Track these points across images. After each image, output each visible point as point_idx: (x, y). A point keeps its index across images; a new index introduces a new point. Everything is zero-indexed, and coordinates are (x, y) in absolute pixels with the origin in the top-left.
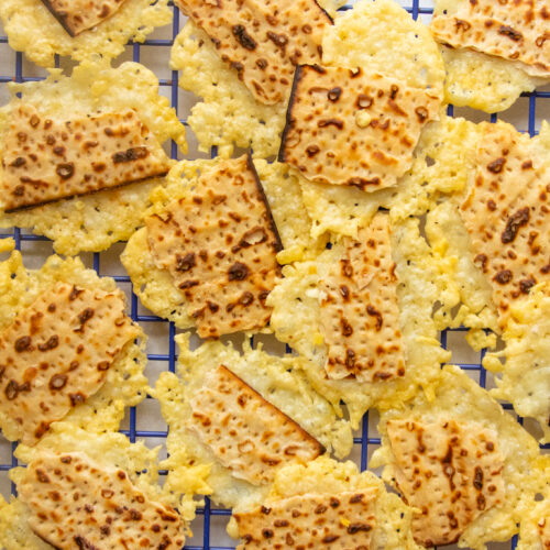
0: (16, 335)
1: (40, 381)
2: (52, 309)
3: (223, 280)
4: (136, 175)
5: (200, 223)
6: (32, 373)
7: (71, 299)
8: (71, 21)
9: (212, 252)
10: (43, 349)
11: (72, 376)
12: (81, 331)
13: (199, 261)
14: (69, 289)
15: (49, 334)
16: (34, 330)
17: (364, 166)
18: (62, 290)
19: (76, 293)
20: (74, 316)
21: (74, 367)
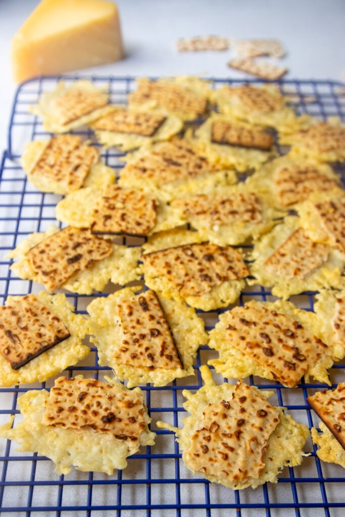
0: (263, 356)
1: (291, 343)
2: (243, 338)
3: (214, 264)
4: (156, 302)
5: (182, 272)
6: (286, 347)
7: (235, 329)
8: (60, 335)
9: (199, 267)
10: (270, 341)
11: (283, 328)
12: (255, 324)
13: (204, 273)
14: (229, 332)
15: (259, 339)
16: (258, 345)
17: (145, 205)
18: (230, 335)
19: (231, 328)
20: (245, 328)
21: (277, 326)
